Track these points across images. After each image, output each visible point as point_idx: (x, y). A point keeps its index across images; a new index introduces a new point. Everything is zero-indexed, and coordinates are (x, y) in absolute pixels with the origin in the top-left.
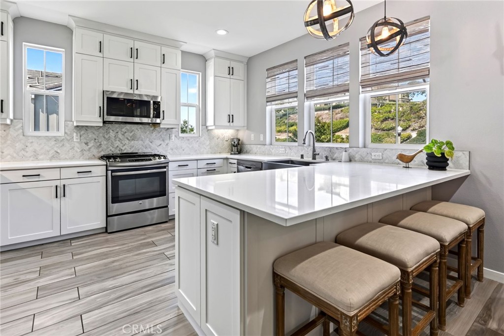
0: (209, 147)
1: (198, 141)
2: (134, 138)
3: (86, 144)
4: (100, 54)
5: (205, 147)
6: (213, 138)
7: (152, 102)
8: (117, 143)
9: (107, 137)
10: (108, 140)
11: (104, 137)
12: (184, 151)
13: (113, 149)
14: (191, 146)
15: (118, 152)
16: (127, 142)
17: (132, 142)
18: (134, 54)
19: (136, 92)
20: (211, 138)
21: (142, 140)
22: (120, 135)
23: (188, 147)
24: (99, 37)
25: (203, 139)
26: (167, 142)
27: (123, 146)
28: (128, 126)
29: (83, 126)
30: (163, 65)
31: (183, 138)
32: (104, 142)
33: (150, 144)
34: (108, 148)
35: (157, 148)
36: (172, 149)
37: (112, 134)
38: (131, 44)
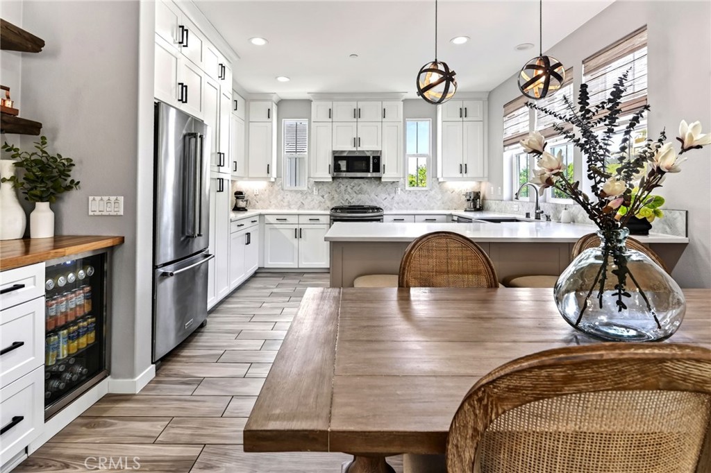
0: (441, 202)
1: (427, 195)
2: (360, 192)
3: (323, 196)
4: (330, 120)
5: (437, 202)
6: (446, 191)
7: (371, 157)
8: (347, 196)
9: (338, 190)
10: (339, 193)
11: (336, 191)
12: (412, 205)
13: (343, 202)
14: (419, 201)
15: (347, 204)
16: (355, 195)
17: (359, 196)
18: (357, 114)
19: (359, 149)
20: (443, 191)
21: (368, 194)
22: (349, 190)
23: (416, 201)
24: (329, 105)
25: (433, 192)
26: (392, 195)
27: (352, 199)
28: (356, 181)
29: (320, 182)
30: (384, 120)
31: (410, 191)
32: (336, 196)
33: (377, 198)
34: (340, 201)
35: (382, 203)
36: (398, 203)
37: (343, 188)
38: (354, 105)
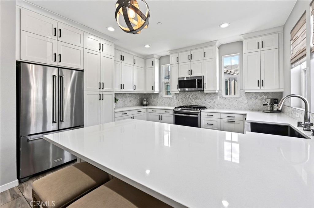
0: (247, 105)
1: (236, 101)
2: (196, 98)
3: (178, 100)
5: (244, 105)
6: (251, 98)
7: (197, 80)
8: (190, 100)
9: (185, 97)
10: (186, 99)
12: (226, 106)
13: (188, 103)
14: (231, 104)
16: (193, 100)
17: (196, 100)
18: (190, 57)
20: (248, 98)
21: (200, 99)
22: (190, 97)
23: (229, 104)
24: (177, 55)
25: (241, 99)
26: (214, 100)
27: (192, 102)
28: (194, 92)
30: (205, 58)
31: (225, 98)
32: (184, 100)
33: (205, 101)
34: (186, 102)
35: (208, 104)
36: (218, 105)
37: (188, 96)
38: (189, 53)
